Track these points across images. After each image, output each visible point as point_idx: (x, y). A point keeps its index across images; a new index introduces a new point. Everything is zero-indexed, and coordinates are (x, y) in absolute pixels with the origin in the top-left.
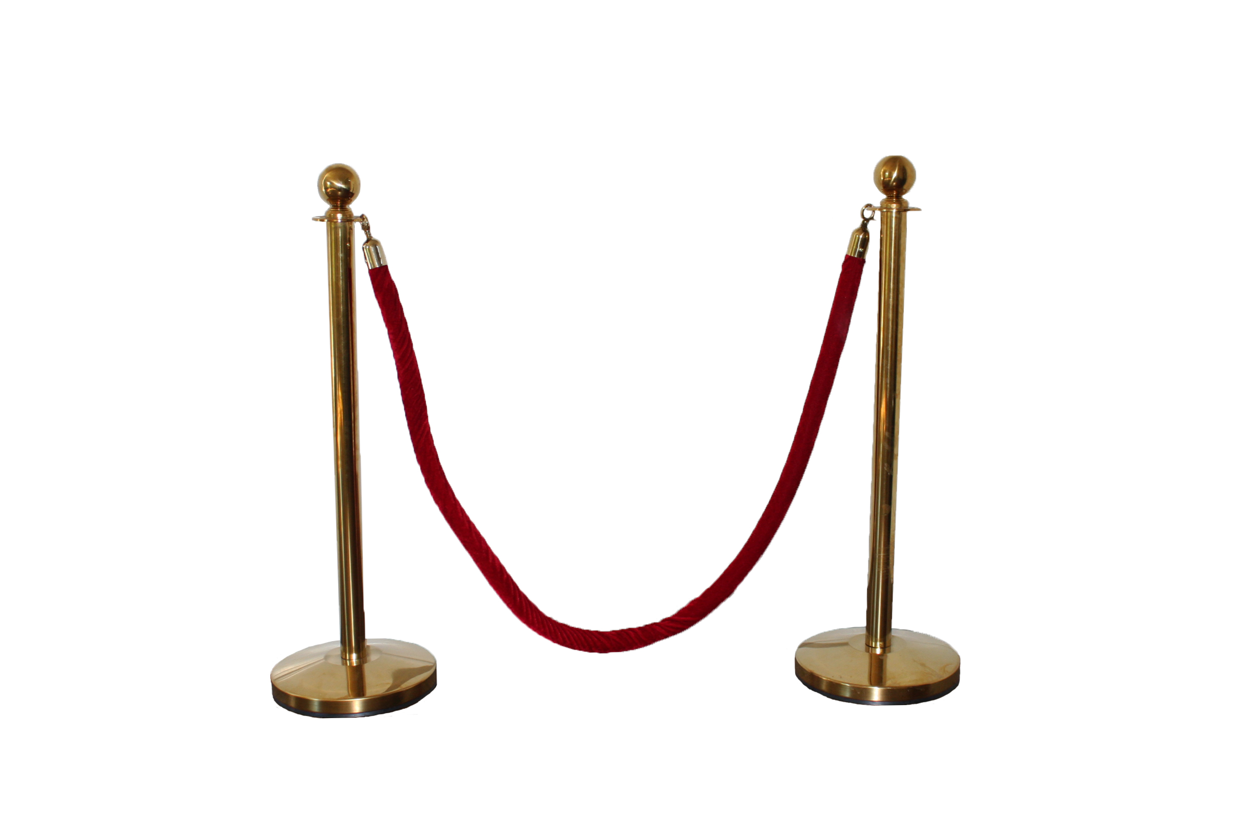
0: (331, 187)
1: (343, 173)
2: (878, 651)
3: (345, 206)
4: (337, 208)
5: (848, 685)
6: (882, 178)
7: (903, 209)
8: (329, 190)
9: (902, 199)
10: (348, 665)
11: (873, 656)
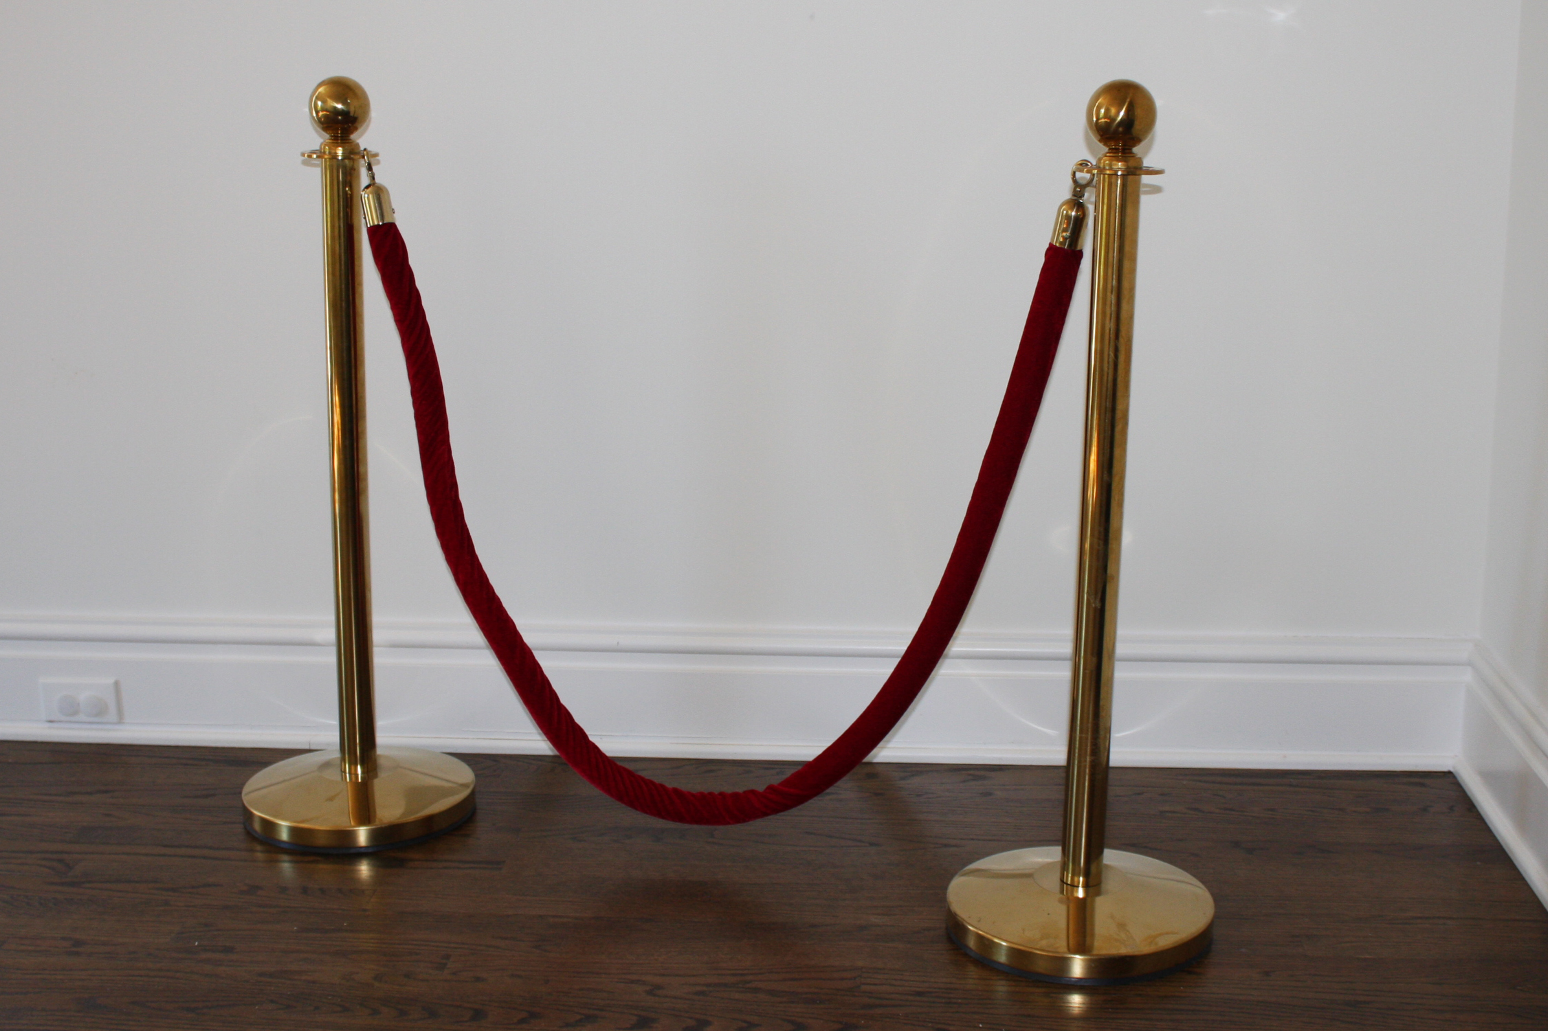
0: (323, 110)
1: (343, 88)
2: (1080, 893)
3: (349, 136)
4: (338, 140)
5: (1004, 944)
6: (1095, 119)
7: (1135, 171)
8: (321, 114)
9: (1131, 153)
10: (348, 780)
11: (1070, 899)
